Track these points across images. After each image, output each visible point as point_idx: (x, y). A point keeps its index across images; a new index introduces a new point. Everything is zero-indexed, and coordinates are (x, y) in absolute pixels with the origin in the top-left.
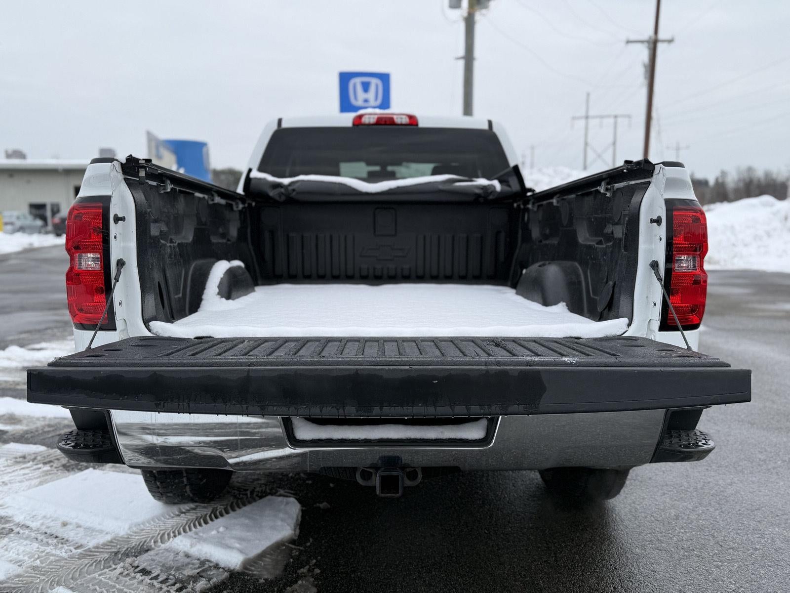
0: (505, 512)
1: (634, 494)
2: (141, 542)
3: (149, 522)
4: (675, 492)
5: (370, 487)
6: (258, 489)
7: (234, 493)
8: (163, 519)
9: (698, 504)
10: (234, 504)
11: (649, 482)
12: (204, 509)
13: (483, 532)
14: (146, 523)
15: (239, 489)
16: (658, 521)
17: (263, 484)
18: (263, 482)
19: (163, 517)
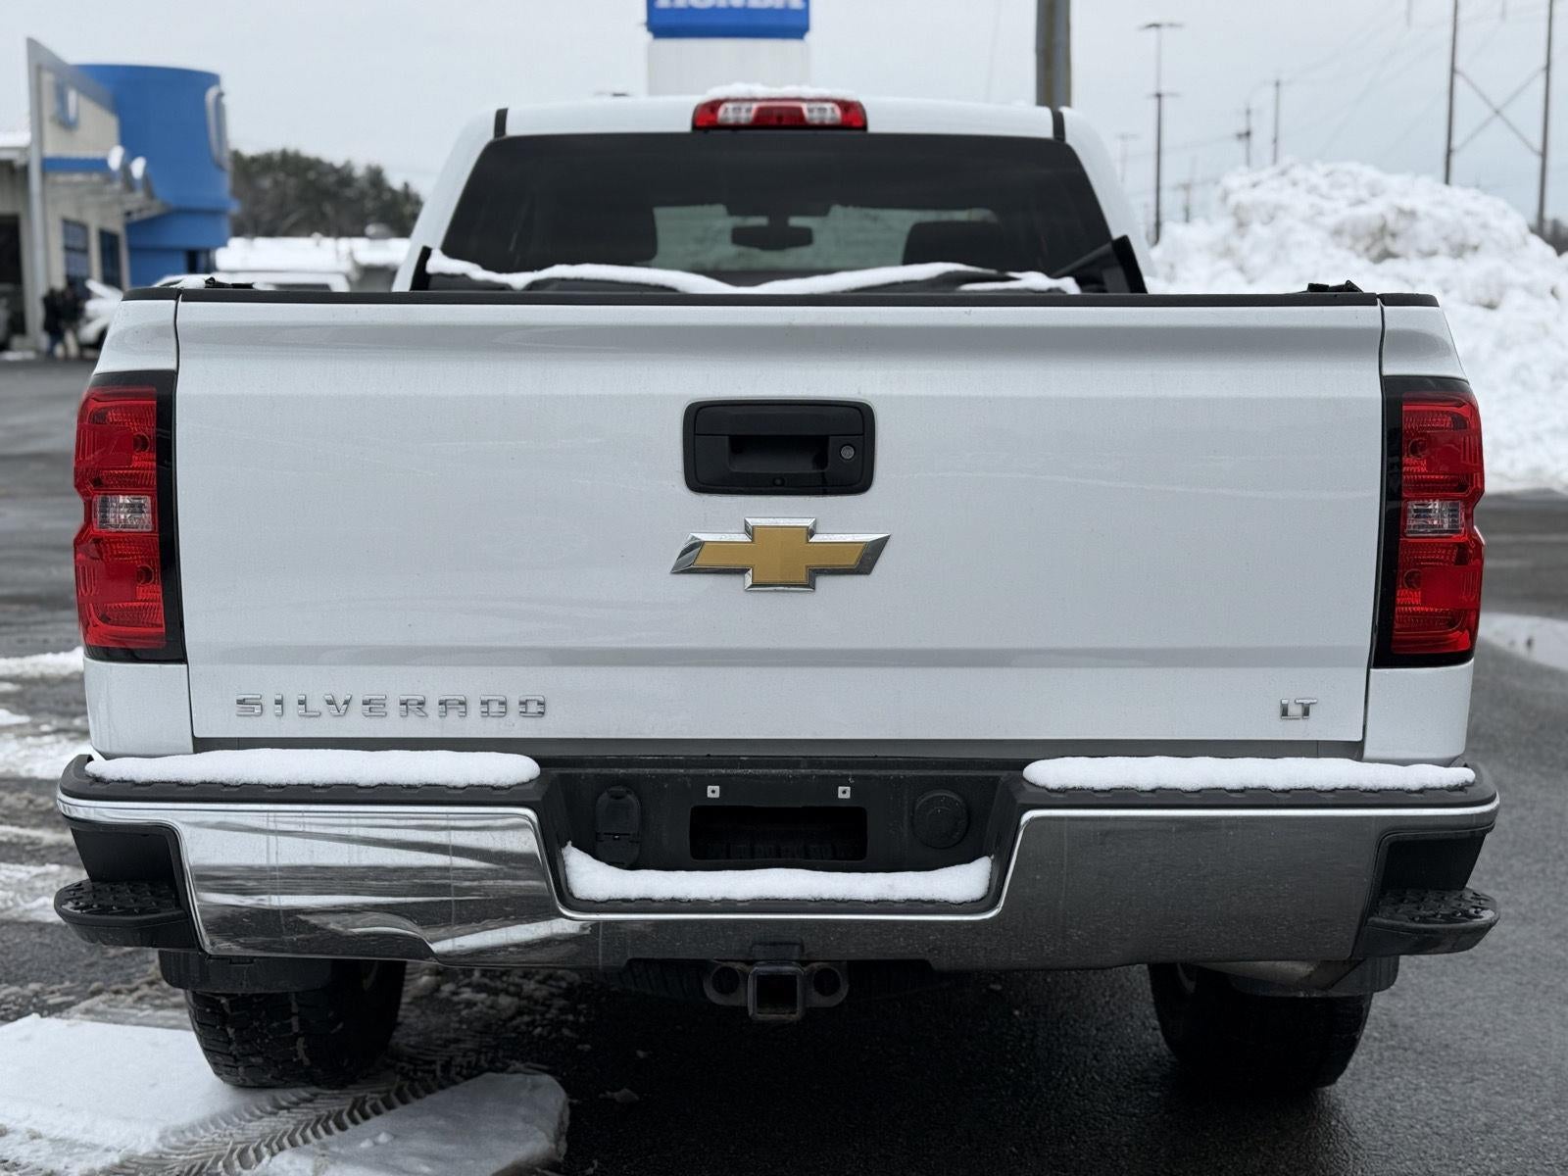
0: (1065, 1111)
1: (1397, 1079)
2: (193, 1166)
3: (203, 1125)
4: (1502, 1076)
5: (735, 1008)
6: (459, 1060)
7: (403, 1068)
8: (236, 1120)
9: (1551, 1103)
10: (405, 1089)
11: (1443, 1053)
12: (333, 1101)
13: (1007, 1151)
14: (198, 1128)
15: (411, 1060)
16: (1440, 1135)
17: (472, 1050)
18: (469, 1045)
19: (237, 1116)
